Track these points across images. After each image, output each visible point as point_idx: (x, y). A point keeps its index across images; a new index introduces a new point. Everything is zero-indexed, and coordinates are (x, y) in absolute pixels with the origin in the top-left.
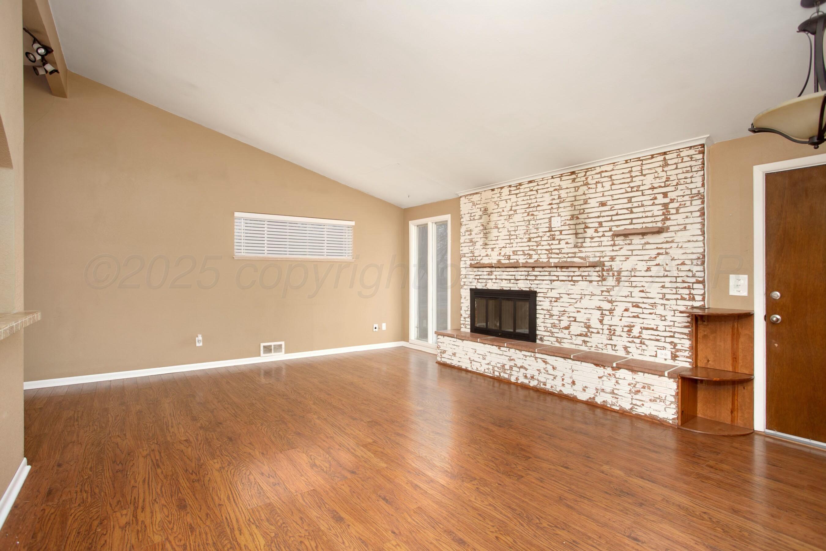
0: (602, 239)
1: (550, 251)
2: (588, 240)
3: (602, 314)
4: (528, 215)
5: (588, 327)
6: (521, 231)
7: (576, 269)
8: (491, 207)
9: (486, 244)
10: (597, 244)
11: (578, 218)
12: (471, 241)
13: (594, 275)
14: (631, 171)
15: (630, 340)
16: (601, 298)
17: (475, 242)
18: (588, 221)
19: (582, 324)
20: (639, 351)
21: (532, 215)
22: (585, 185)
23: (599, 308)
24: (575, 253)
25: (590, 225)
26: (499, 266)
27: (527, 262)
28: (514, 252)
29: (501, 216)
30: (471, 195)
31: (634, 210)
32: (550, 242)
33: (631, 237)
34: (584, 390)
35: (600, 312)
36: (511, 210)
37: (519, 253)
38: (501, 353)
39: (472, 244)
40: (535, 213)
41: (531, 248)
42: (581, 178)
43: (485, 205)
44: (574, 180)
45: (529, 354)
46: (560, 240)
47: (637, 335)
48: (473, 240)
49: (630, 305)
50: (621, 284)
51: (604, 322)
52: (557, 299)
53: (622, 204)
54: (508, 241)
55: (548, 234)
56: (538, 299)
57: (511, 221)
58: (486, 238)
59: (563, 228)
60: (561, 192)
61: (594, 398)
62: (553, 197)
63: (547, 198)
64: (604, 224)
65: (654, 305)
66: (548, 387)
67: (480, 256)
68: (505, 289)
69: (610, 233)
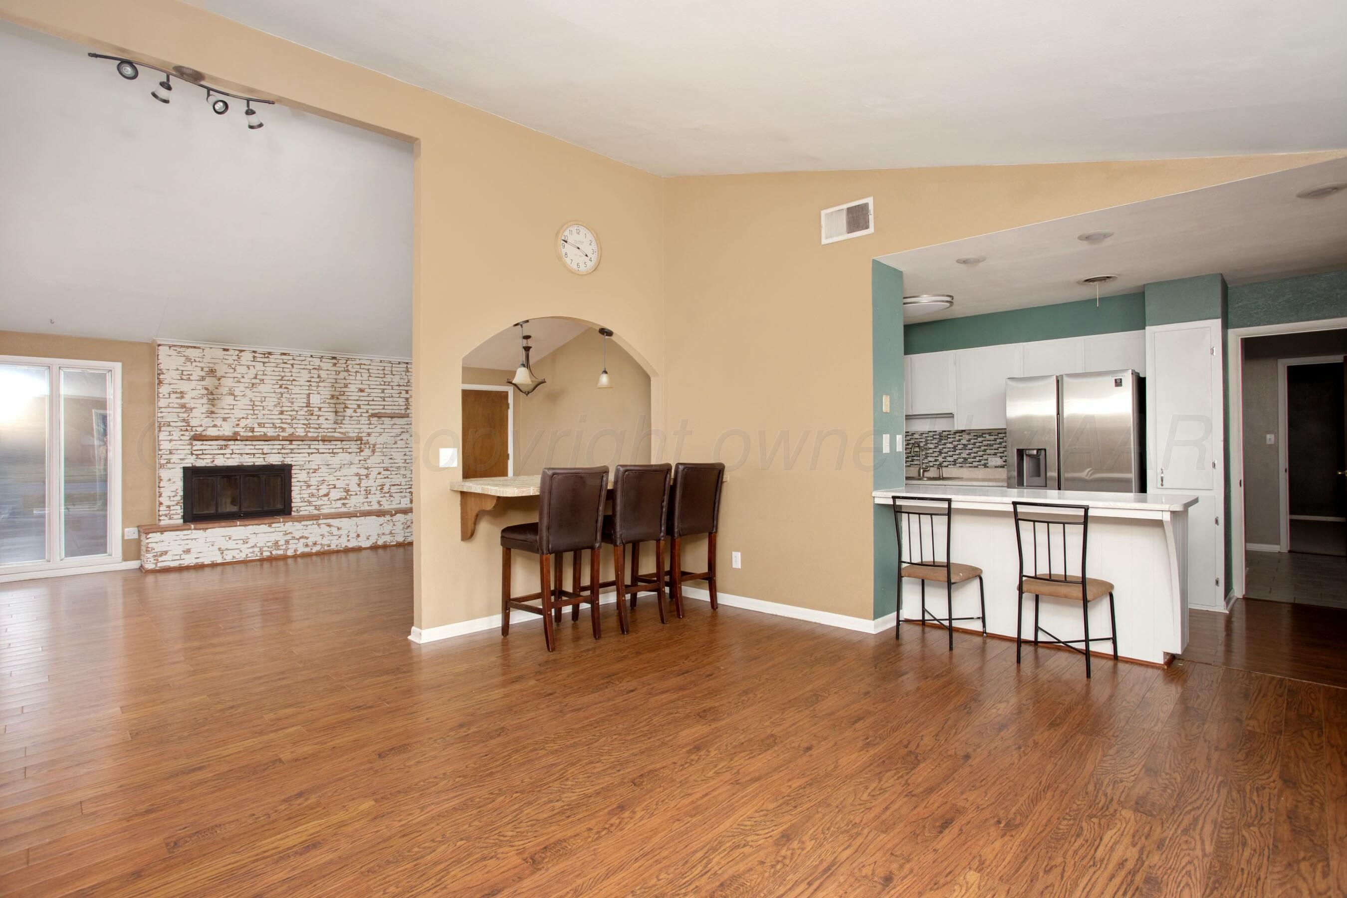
0: (360, 418)
1: (307, 425)
2: (347, 418)
3: (360, 479)
4: (281, 387)
5: (347, 491)
6: (271, 402)
7: (340, 442)
8: (221, 370)
9: (212, 412)
10: (355, 422)
11: (338, 398)
12: (183, 406)
13: (353, 446)
14: (384, 370)
15: (382, 495)
16: (359, 466)
17: (191, 409)
18: (346, 402)
19: (342, 490)
20: (389, 503)
21: (286, 388)
22: (345, 371)
23: (357, 474)
24: (335, 429)
25: (349, 406)
26: (234, 438)
27: (279, 435)
28: (259, 424)
29: (240, 382)
30: (182, 346)
31: (386, 399)
32: (308, 417)
33: (383, 419)
34: (368, 539)
35: (357, 478)
36: (256, 378)
37: (266, 425)
38: (273, 530)
39: (184, 410)
40: (290, 387)
41: (284, 421)
42: (341, 365)
43: (211, 365)
44: (335, 365)
45: (311, 522)
46: (319, 416)
47: (387, 491)
48: (187, 405)
49: (382, 469)
50: (376, 454)
51: (361, 485)
52: (315, 471)
53: (376, 393)
54: (252, 412)
55: (306, 409)
56: (293, 472)
57: (255, 390)
58: (213, 405)
59: (322, 405)
60: (321, 372)
61: (376, 542)
62: (312, 375)
63: (305, 375)
64: (362, 407)
65: (398, 468)
66: (333, 547)
67: (201, 426)
68: (245, 464)
69: (367, 415)
